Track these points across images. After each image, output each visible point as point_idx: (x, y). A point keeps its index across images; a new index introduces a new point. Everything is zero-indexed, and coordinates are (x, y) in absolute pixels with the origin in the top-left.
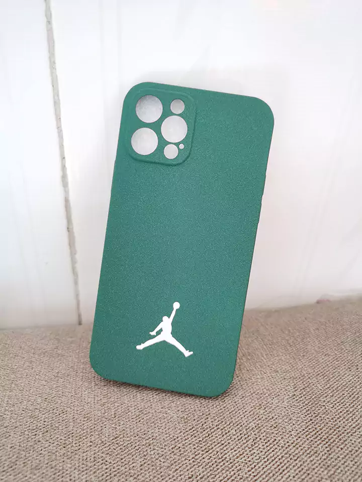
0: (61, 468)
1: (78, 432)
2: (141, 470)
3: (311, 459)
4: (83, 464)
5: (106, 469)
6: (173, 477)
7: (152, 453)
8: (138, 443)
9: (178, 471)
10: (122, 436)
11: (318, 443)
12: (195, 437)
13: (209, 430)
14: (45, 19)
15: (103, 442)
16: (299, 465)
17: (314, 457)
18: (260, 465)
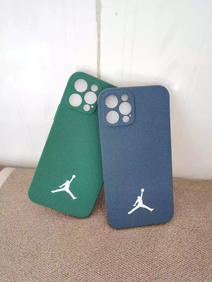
0: (87, 240)
1: (95, 226)
2: (119, 248)
3: (193, 260)
4: (96, 240)
5: (105, 244)
6: (131, 253)
7: (124, 242)
8: (119, 237)
9: (134, 252)
10: (112, 232)
11: (199, 254)
12: (143, 239)
13: (150, 237)
15: (104, 233)
16: (187, 261)
17: (195, 260)
18: (169, 257)
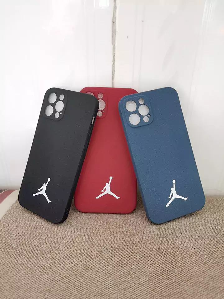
2: (138, 243)
14: (112, 63)
15: (123, 232)
16: (208, 251)
18: (190, 248)
